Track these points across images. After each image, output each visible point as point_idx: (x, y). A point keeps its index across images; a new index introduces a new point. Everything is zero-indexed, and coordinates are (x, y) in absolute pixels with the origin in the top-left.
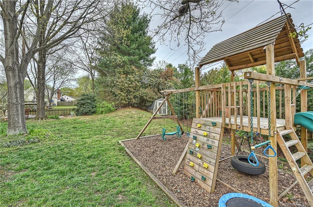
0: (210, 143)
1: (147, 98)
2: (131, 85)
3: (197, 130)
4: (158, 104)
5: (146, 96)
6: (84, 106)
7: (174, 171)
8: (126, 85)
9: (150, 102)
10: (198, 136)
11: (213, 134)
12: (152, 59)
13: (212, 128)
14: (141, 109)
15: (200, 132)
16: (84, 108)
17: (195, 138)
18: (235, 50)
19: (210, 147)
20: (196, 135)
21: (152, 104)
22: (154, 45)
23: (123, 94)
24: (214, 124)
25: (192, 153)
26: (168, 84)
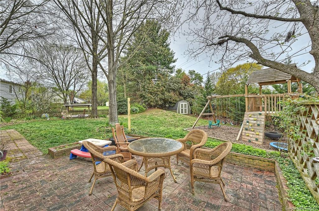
0: (258, 123)
1: (171, 100)
2: (159, 90)
3: (249, 118)
4: (180, 105)
5: (171, 99)
6: (122, 107)
7: (237, 139)
8: (155, 89)
9: (173, 103)
10: (249, 121)
11: (260, 119)
12: (172, 66)
13: (259, 116)
14: (162, 109)
15: (251, 119)
16: (122, 108)
17: (248, 122)
18: (270, 79)
19: (259, 125)
20: (248, 121)
21: (175, 105)
22: (173, 55)
23: (153, 97)
24: (260, 114)
25: (246, 129)
26: (188, 88)
